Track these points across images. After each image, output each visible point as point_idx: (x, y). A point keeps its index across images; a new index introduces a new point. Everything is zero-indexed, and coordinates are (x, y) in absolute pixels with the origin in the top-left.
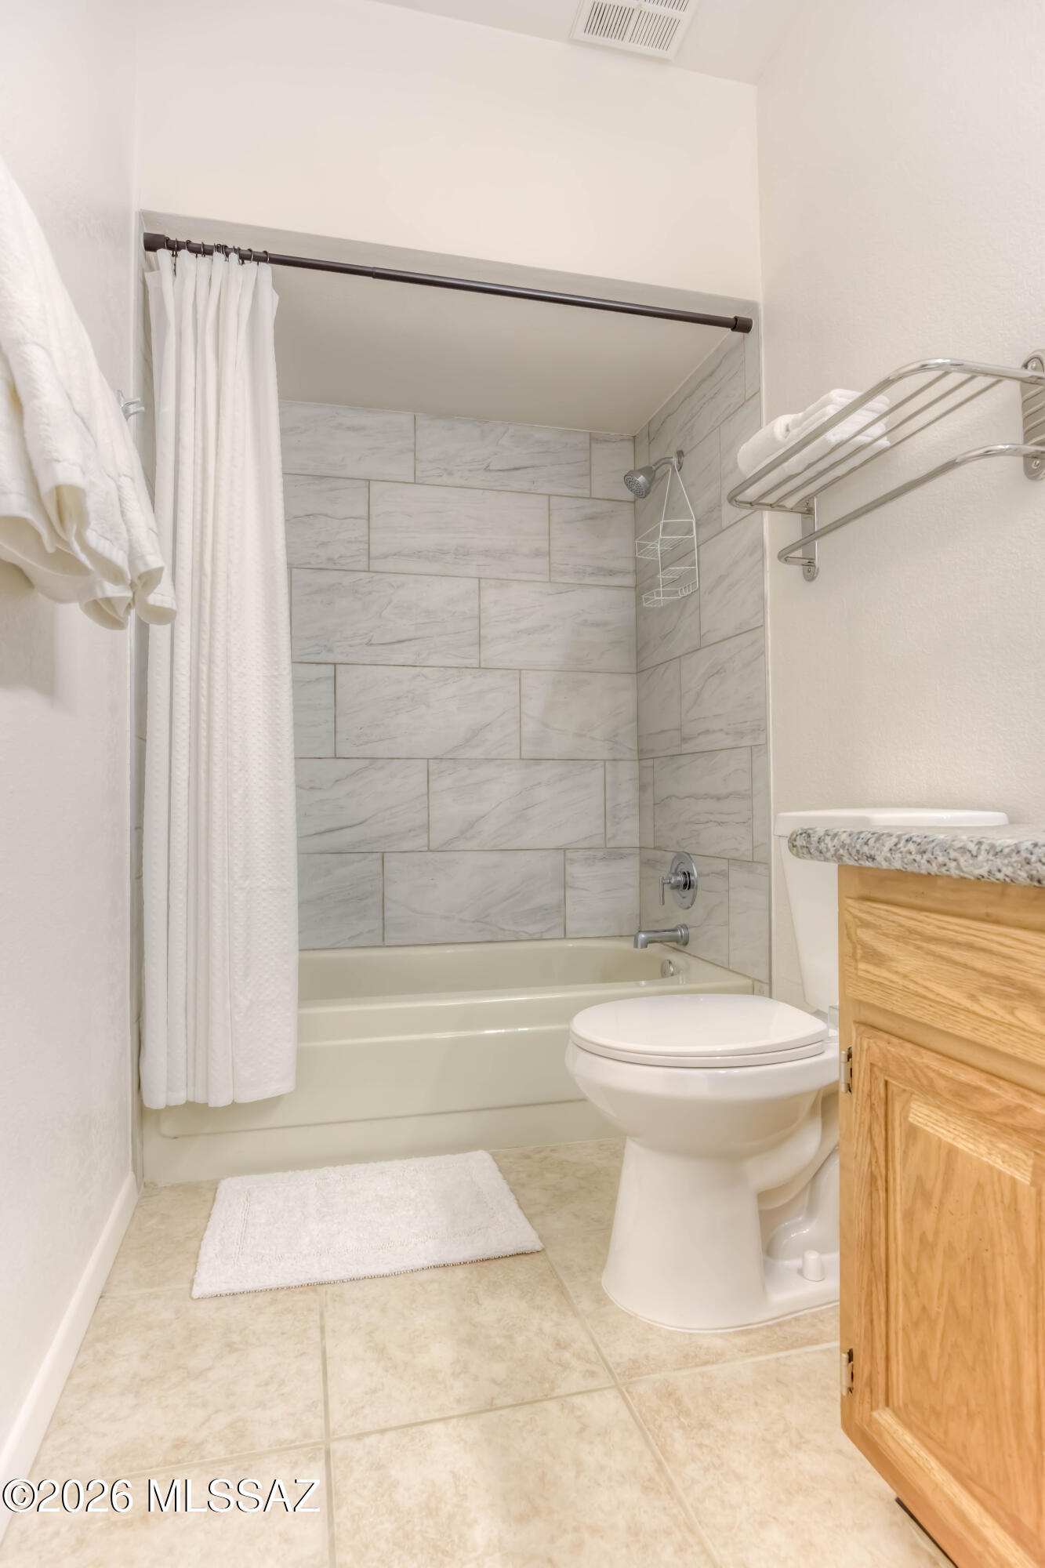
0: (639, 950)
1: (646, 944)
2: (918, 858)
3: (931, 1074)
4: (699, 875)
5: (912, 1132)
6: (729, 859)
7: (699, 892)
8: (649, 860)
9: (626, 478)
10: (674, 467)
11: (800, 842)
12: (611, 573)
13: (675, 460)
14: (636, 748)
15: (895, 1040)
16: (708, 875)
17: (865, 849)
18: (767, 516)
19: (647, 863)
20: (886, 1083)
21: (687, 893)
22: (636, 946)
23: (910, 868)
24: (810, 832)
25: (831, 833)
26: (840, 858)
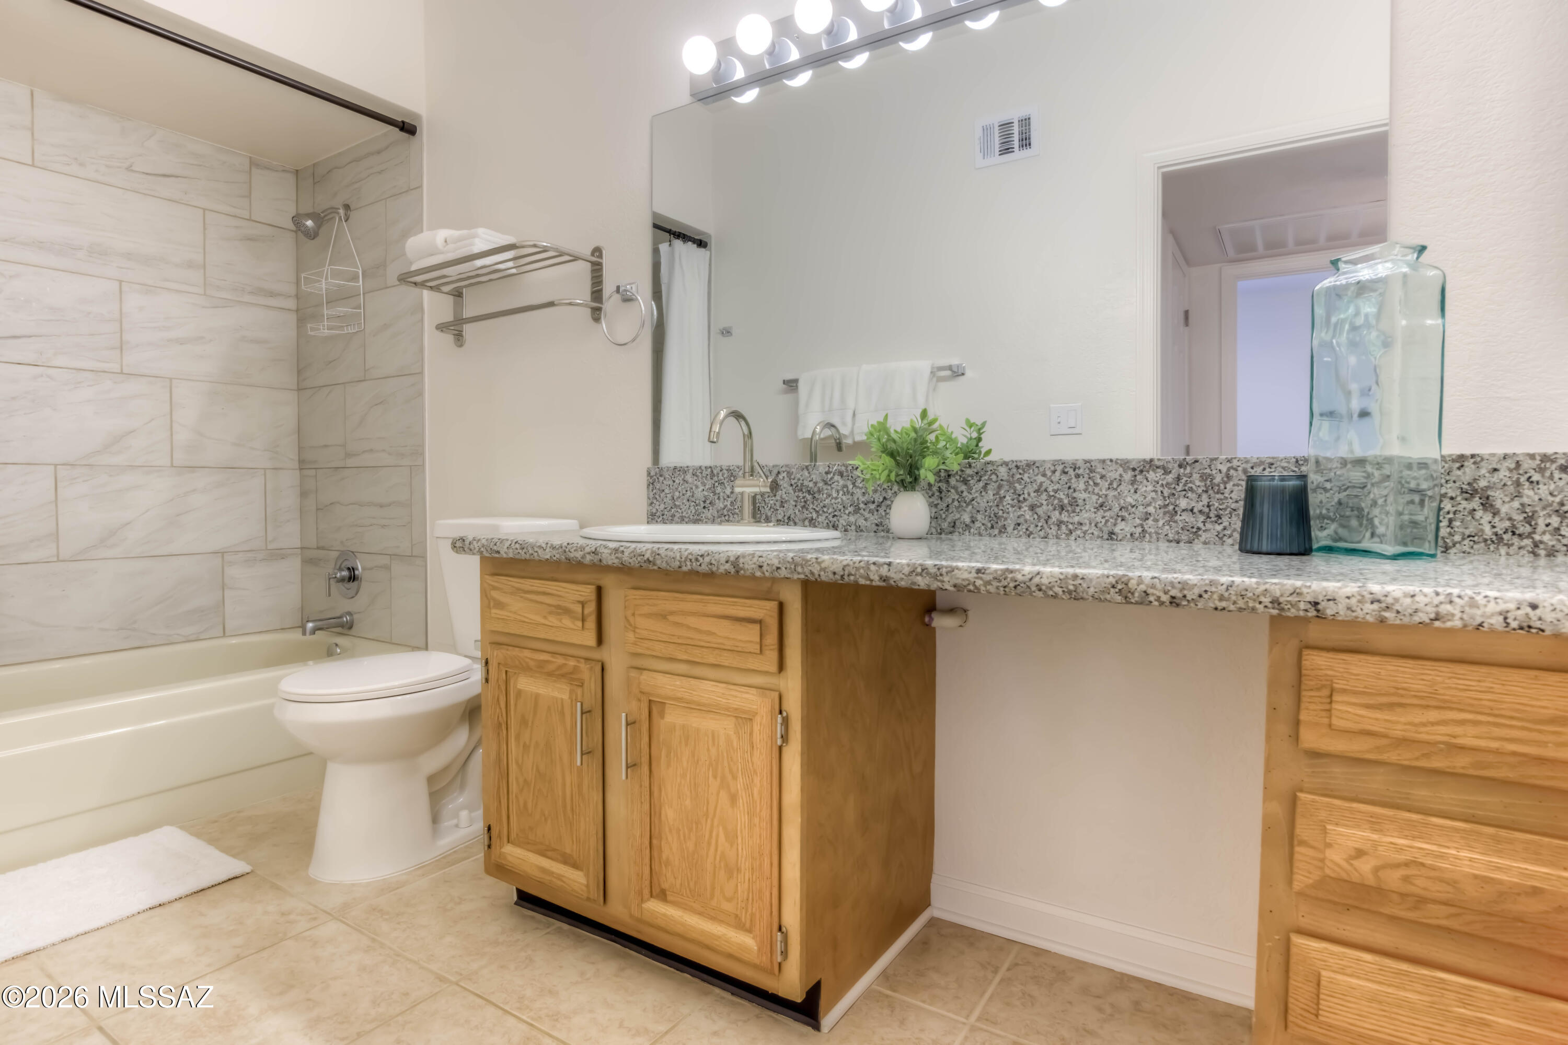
0: (308, 637)
1: (313, 632)
2: (520, 551)
3: (527, 660)
4: (363, 569)
5: (519, 693)
6: (390, 555)
7: (363, 583)
8: (311, 559)
9: (295, 218)
10: (341, 217)
11: (459, 544)
12: (272, 294)
13: (342, 212)
14: (297, 458)
15: (510, 648)
16: (371, 569)
17: (495, 548)
18: (426, 293)
19: (309, 562)
20: (506, 671)
21: (351, 584)
22: (304, 633)
23: (517, 557)
24: (464, 538)
25: (476, 539)
26: (481, 553)
